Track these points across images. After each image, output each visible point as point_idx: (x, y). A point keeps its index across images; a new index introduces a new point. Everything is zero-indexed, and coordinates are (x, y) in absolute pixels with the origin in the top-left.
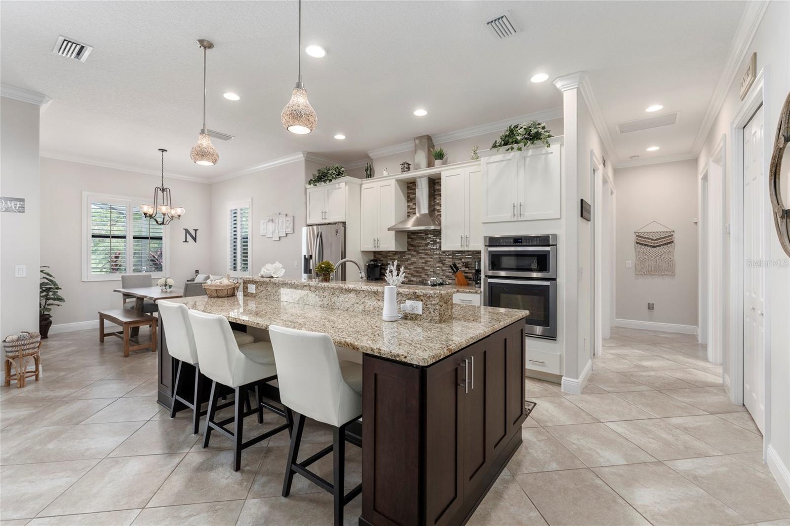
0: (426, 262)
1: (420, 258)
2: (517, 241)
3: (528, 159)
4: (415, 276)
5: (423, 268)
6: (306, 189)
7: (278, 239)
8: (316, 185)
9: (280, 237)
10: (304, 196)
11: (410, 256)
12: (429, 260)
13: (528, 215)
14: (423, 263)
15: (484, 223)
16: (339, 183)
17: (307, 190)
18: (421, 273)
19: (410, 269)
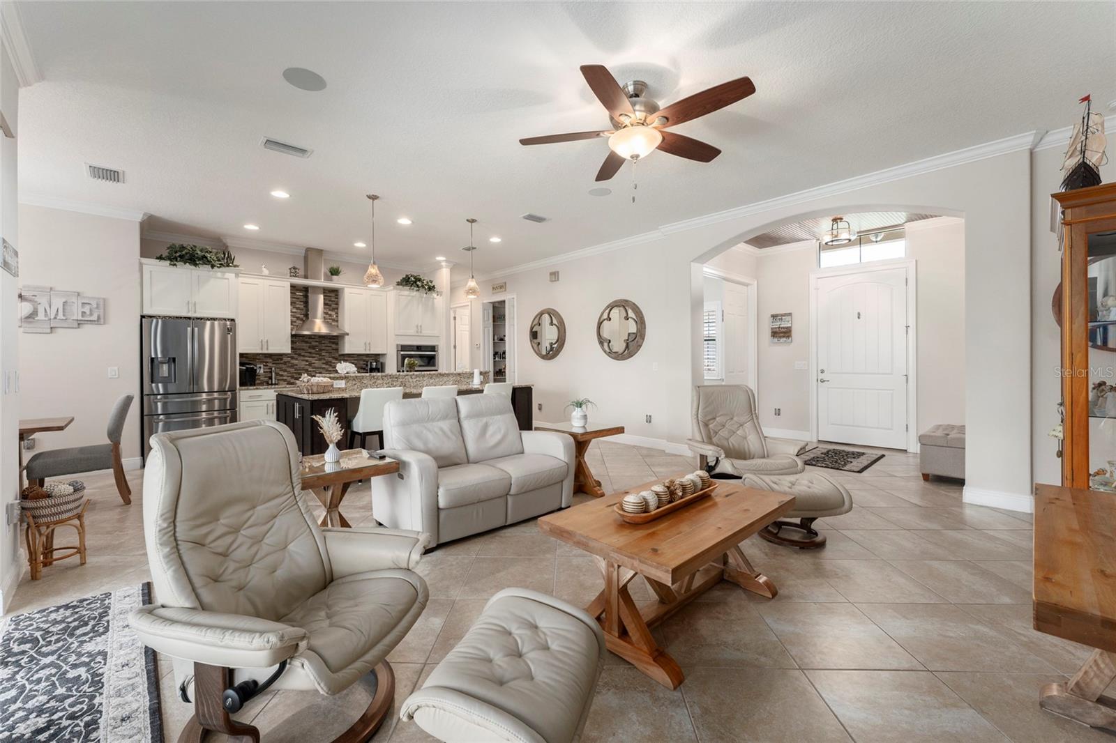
2: (419, 348)
3: (424, 299)
6: (141, 265)
7: (49, 330)
8: (175, 265)
9: (51, 328)
10: (138, 275)
11: (289, 359)
13: (425, 332)
15: (396, 335)
16: (225, 272)
17: (144, 266)
19: (289, 372)
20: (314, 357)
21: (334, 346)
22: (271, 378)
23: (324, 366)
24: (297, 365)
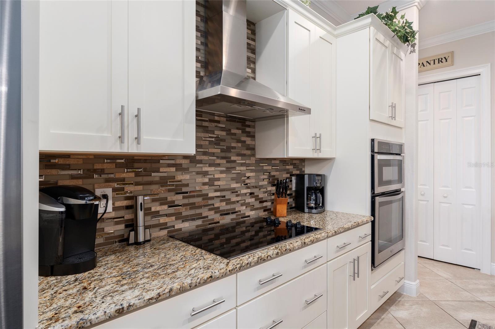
0: (211, 183)
1: (198, 173)
3: (394, 56)
4: (185, 219)
5: (205, 197)
11: (173, 169)
12: (217, 176)
14: (204, 184)
15: (371, 121)
18: (200, 207)
19: (172, 205)
20: (219, 165)
21: (249, 141)
22: (132, 225)
23: (234, 185)
24: (187, 185)
